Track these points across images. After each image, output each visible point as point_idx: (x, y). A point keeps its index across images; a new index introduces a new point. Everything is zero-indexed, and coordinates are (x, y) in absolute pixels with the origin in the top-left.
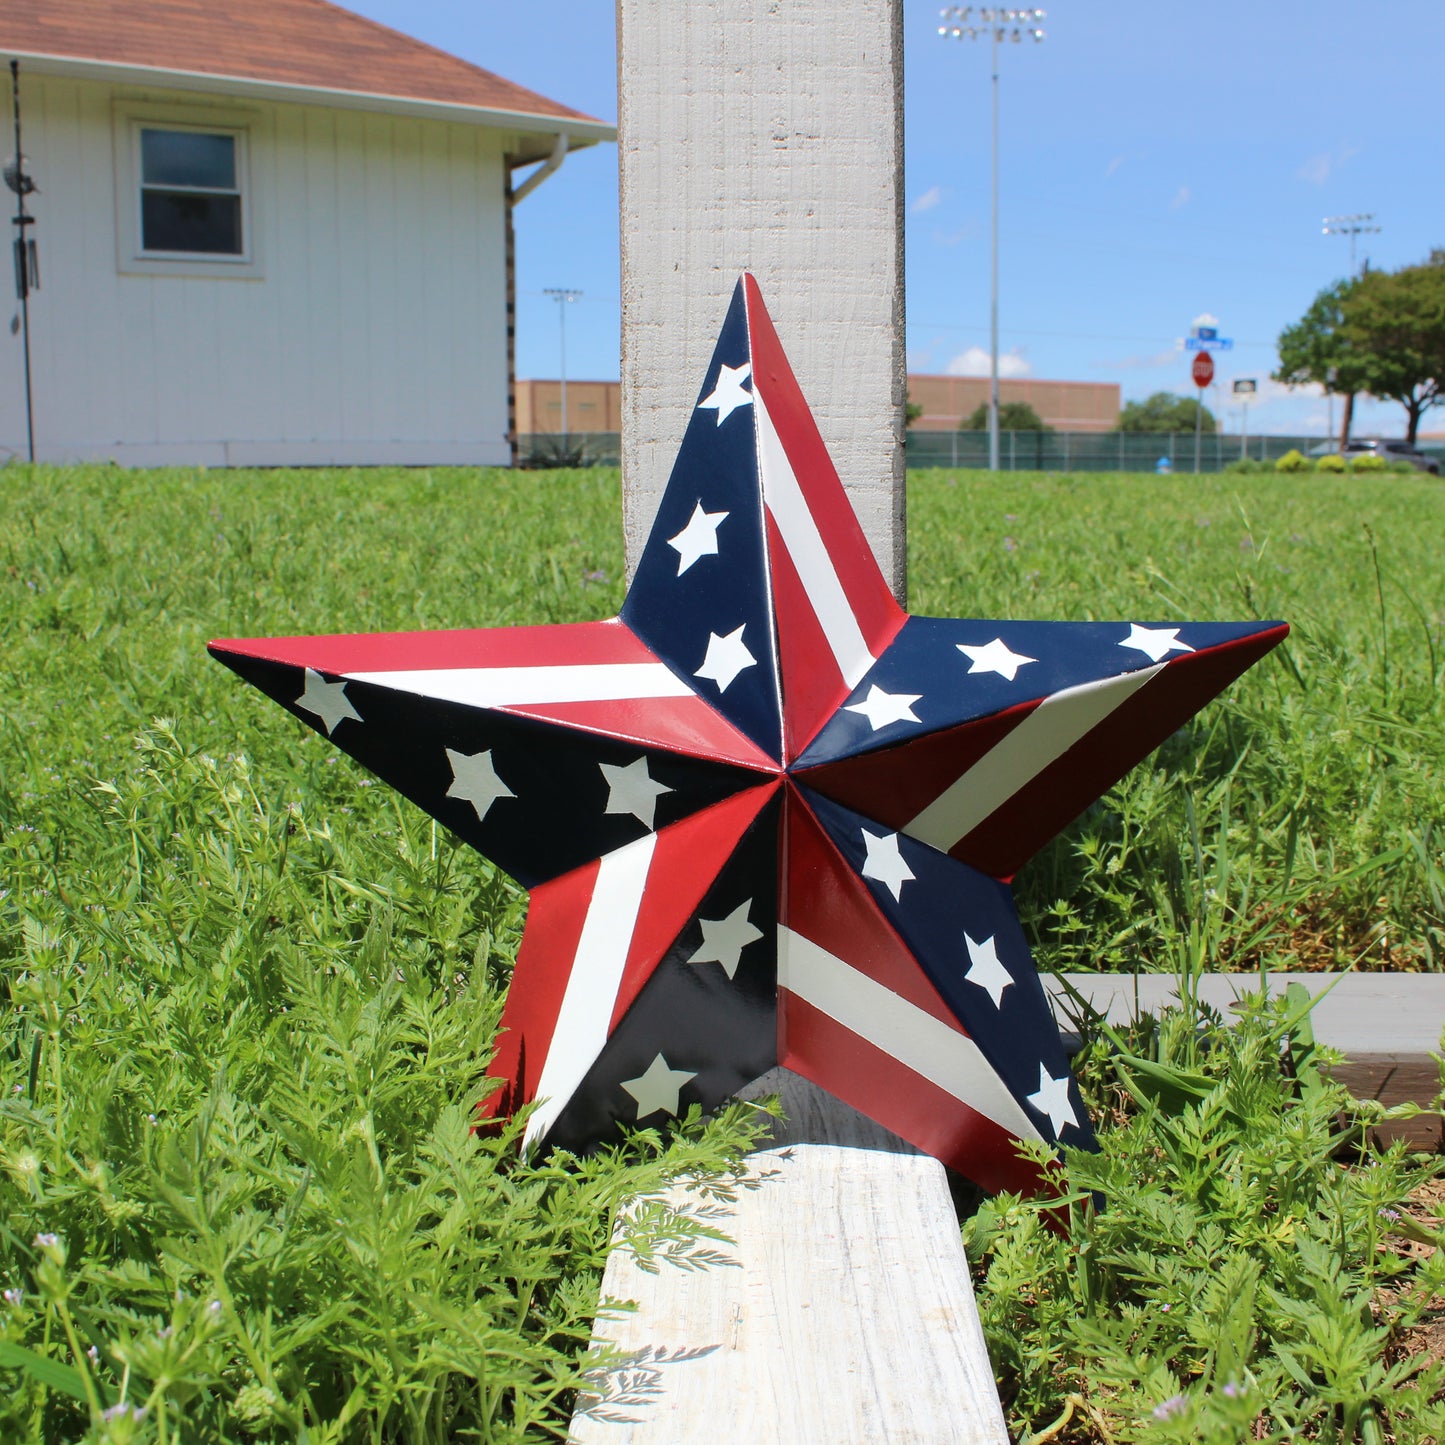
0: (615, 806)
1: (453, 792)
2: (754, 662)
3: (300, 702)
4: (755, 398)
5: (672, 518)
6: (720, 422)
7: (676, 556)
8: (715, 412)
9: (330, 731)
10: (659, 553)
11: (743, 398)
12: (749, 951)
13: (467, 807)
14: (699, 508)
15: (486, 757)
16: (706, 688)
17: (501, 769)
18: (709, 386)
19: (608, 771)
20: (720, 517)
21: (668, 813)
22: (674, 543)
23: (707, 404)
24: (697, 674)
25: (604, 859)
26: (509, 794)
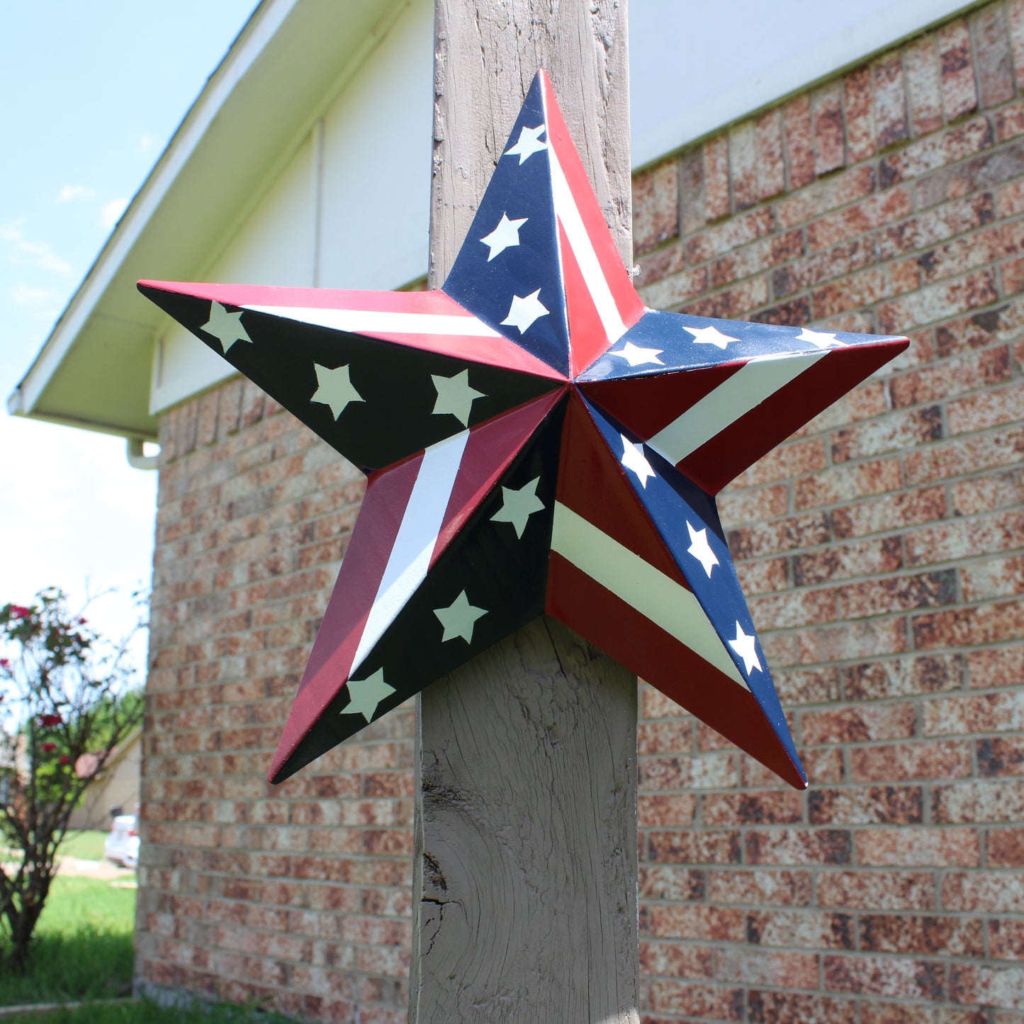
0: (440, 408)
1: (317, 398)
2: (548, 313)
3: (205, 328)
4: (548, 146)
5: (485, 222)
6: (521, 163)
7: (487, 249)
8: (518, 157)
9: (225, 350)
10: (473, 248)
11: (540, 146)
13: (326, 409)
14: (505, 217)
15: (344, 371)
16: (511, 332)
17: (355, 380)
18: (513, 139)
19: (438, 380)
20: (521, 222)
21: (480, 413)
22: (485, 241)
23: (511, 152)
24: (503, 323)
25: (427, 449)
26: (360, 399)
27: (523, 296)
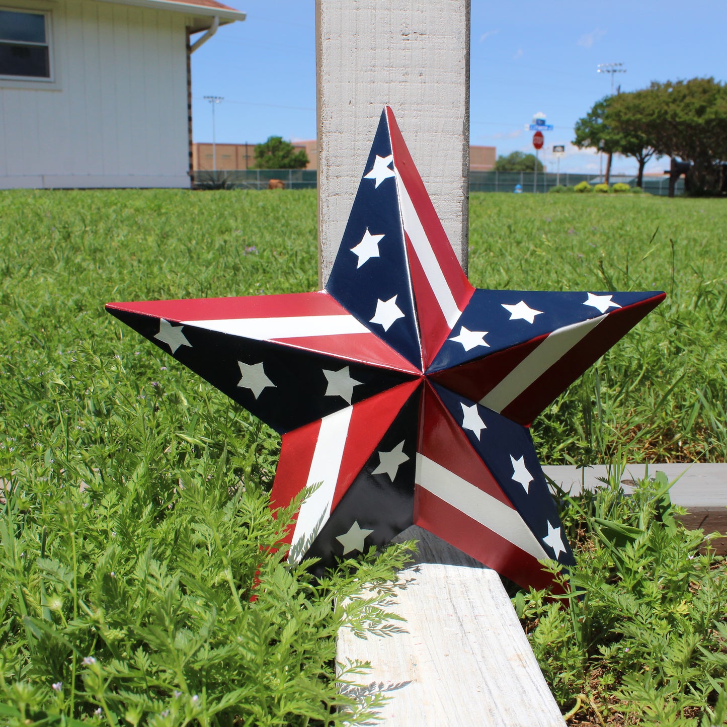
0: (330, 392)
1: (242, 384)
2: (403, 316)
3: (157, 336)
4: (395, 173)
5: (352, 236)
6: (377, 186)
7: (355, 258)
8: (374, 181)
9: (173, 352)
10: (346, 257)
11: (389, 174)
12: (402, 467)
13: (249, 392)
14: (367, 232)
15: (260, 366)
16: (377, 329)
17: (268, 372)
18: (369, 166)
19: (327, 373)
20: (380, 237)
21: (359, 396)
22: (354, 250)
23: (369, 176)
24: (371, 321)
25: (323, 419)
26: (272, 385)
27: (385, 300)
